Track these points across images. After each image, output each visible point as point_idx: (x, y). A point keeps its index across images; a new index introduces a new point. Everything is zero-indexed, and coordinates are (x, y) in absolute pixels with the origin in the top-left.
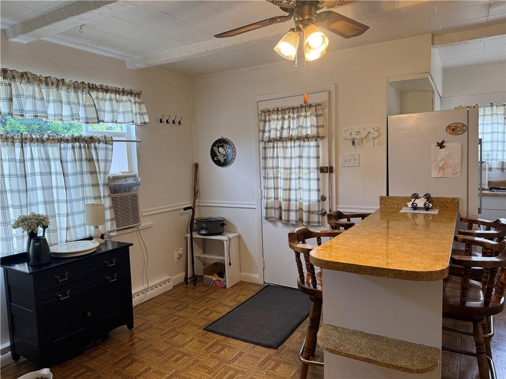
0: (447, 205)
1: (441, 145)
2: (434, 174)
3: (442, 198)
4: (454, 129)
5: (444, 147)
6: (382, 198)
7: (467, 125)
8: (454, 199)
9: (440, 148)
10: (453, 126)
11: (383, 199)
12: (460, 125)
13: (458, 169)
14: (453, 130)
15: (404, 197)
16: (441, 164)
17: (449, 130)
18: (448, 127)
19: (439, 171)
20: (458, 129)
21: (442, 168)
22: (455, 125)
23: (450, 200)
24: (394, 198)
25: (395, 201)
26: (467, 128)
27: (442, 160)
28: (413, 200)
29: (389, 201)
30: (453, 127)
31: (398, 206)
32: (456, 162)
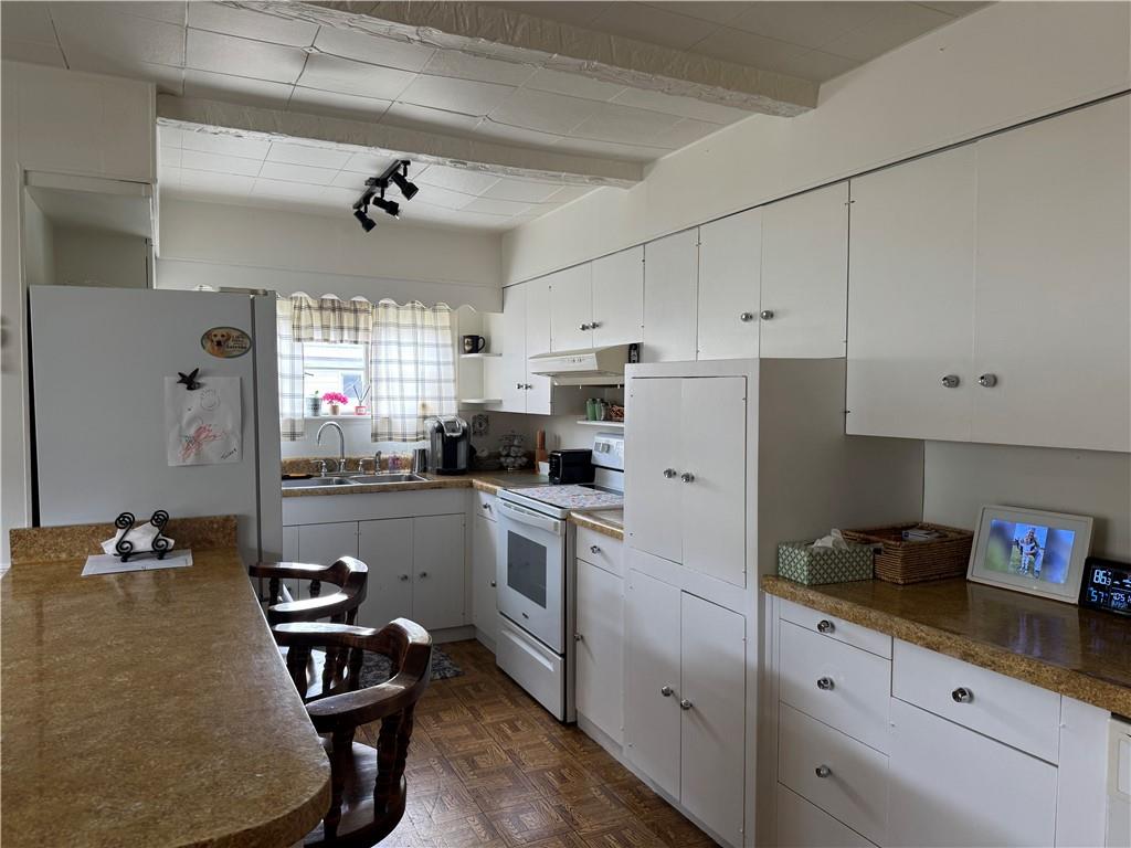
0: (212, 537)
1: (190, 381)
2: (175, 457)
3: (197, 520)
5: (199, 386)
7: (249, 333)
8: (227, 519)
9: (189, 388)
11: (20, 538)
12: (235, 334)
13: (235, 444)
14: (219, 343)
15: (90, 526)
16: (192, 432)
17: (209, 345)
19: (188, 449)
20: (231, 343)
21: (194, 442)
23: (218, 522)
24: (60, 531)
25: (60, 539)
26: (253, 343)
27: (189, 424)
28: (119, 533)
29: (43, 541)
30: (219, 338)
31: (70, 554)
32: (230, 426)
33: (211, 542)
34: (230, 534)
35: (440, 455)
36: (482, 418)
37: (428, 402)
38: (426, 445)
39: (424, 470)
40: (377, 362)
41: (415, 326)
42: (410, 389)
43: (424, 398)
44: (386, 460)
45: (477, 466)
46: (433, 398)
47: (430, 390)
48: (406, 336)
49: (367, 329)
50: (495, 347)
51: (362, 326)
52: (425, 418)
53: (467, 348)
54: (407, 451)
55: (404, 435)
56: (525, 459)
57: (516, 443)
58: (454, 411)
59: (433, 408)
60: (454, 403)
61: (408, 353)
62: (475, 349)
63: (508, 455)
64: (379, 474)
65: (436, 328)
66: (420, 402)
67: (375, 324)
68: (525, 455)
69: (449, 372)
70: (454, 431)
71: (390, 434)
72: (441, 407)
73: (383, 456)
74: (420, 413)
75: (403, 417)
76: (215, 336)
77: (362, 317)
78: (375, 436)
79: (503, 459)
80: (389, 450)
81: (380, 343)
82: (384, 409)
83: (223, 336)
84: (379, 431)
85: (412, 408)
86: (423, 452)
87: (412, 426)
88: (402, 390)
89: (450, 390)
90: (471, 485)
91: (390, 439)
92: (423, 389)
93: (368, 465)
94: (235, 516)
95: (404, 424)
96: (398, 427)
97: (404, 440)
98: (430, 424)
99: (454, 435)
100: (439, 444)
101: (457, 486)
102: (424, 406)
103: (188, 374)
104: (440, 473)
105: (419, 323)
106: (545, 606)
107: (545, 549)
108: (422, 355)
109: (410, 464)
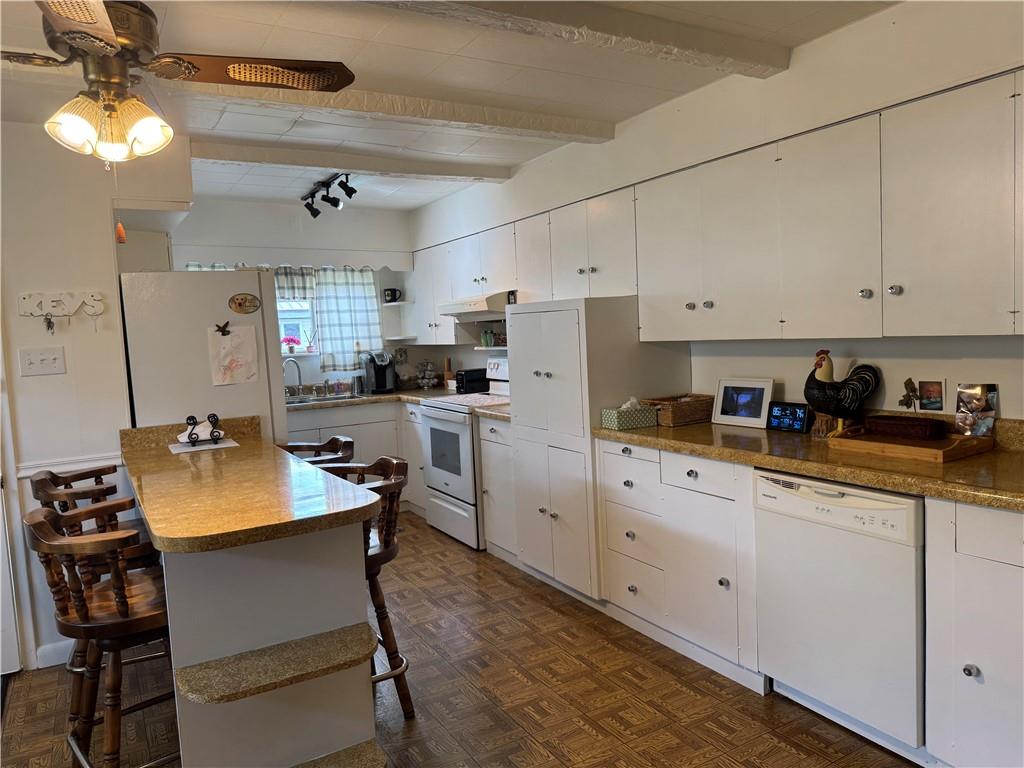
0: (244, 430)
1: (224, 330)
2: (217, 380)
3: (234, 420)
4: (241, 304)
5: (229, 333)
6: (124, 434)
7: (258, 296)
8: (253, 418)
9: (223, 335)
10: (240, 297)
11: (126, 434)
12: (250, 298)
13: (254, 370)
15: (168, 426)
16: (226, 363)
17: (233, 306)
18: (232, 300)
19: (225, 374)
20: (247, 304)
21: (228, 368)
22: (242, 297)
23: (247, 421)
24: (150, 430)
25: (151, 435)
26: (261, 304)
27: (226, 356)
28: (189, 429)
29: (140, 437)
30: (240, 301)
31: (157, 444)
32: (250, 357)
33: (244, 434)
34: (255, 428)
35: (373, 380)
36: (403, 349)
37: (361, 341)
38: (362, 372)
39: (362, 392)
40: (322, 312)
41: (347, 283)
42: (347, 332)
43: (357, 338)
44: (332, 386)
45: (401, 386)
46: (364, 338)
47: (362, 331)
48: (342, 291)
49: (312, 288)
50: (408, 294)
51: (308, 285)
52: (359, 352)
53: (388, 298)
54: (347, 377)
55: (345, 366)
56: (436, 380)
57: (429, 368)
58: (381, 347)
59: (365, 346)
60: (380, 340)
61: (344, 305)
62: (394, 299)
63: (423, 378)
64: (328, 396)
65: (363, 284)
66: (355, 341)
67: (318, 284)
68: (436, 377)
69: (375, 317)
70: (383, 361)
71: (334, 366)
72: (371, 345)
73: (330, 383)
74: (356, 349)
75: (344, 352)
76: (237, 299)
77: (308, 279)
78: (323, 367)
79: (420, 381)
80: (333, 378)
81: (322, 297)
82: (328, 347)
83: (242, 299)
84: (326, 364)
85: (350, 346)
86: (359, 378)
87: (351, 359)
88: (341, 332)
89: (376, 330)
90: (399, 400)
91: (335, 370)
92: (357, 331)
93: (319, 390)
94: (257, 416)
95: (344, 358)
96: (339, 361)
97: (345, 370)
98: (364, 357)
99: (384, 364)
100: (372, 372)
101: (389, 401)
102: (358, 344)
103: (221, 326)
104: (374, 393)
105: (350, 281)
106: (460, 474)
107: (458, 435)
108: (354, 305)
109: (350, 388)
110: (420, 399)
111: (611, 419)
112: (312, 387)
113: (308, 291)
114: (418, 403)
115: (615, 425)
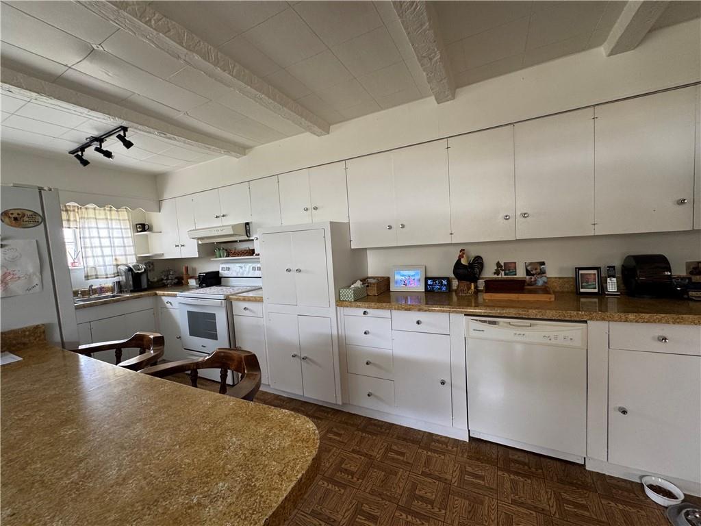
0: (26, 340)
7: (41, 214)
8: (37, 327)
12: (29, 213)
13: (36, 280)
14: (16, 219)
17: (7, 220)
23: (29, 331)
26: (44, 219)
30: (15, 215)
32: (31, 270)
33: (24, 344)
34: (40, 337)
35: (131, 283)
36: (151, 263)
37: (118, 257)
38: (122, 279)
39: (121, 291)
40: (84, 238)
41: (107, 219)
42: (107, 251)
43: (115, 255)
44: (95, 289)
45: (153, 286)
46: (121, 255)
47: (119, 251)
48: (102, 224)
49: (76, 221)
50: (155, 228)
51: (72, 219)
52: (117, 265)
53: (139, 229)
54: (109, 283)
55: (107, 275)
56: (176, 280)
57: (171, 273)
58: (135, 261)
59: (122, 260)
60: (134, 256)
61: (104, 233)
62: (144, 230)
63: (167, 279)
64: (93, 297)
65: (119, 220)
66: (114, 258)
67: (80, 218)
68: (176, 278)
69: (129, 242)
70: (139, 270)
71: (96, 275)
72: (127, 260)
73: (93, 287)
74: (115, 263)
75: (105, 266)
76: (12, 214)
77: (71, 214)
78: (87, 277)
79: (165, 281)
80: (96, 284)
81: (85, 228)
82: (91, 263)
83: (18, 214)
84: (89, 274)
85: (109, 261)
86: (119, 283)
87: (111, 270)
88: (102, 252)
89: (131, 250)
90: (156, 294)
91: (97, 278)
92: (115, 250)
93: (84, 293)
94: (43, 325)
95: (106, 270)
96: (101, 271)
97: (107, 278)
98: (123, 268)
99: (139, 272)
100: (130, 277)
101: (148, 295)
102: (116, 259)
104: (132, 291)
105: (109, 217)
106: (217, 339)
107: (215, 314)
108: (113, 234)
109: (112, 290)
110: (177, 293)
111: (349, 294)
112: (78, 291)
113: (71, 223)
114: (175, 296)
115: (352, 298)
